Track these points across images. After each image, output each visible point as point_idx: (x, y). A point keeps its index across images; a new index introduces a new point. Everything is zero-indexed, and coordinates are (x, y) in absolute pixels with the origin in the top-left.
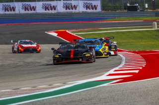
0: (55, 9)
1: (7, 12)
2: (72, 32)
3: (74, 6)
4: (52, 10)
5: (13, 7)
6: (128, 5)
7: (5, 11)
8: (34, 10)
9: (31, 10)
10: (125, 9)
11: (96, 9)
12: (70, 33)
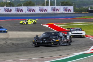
0: (46, 11)
2: (57, 25)
3: (58, 9)
4: (44, 11)
5: (22, 10)
6: (89, 9)
8: (34, 11)
9: (32, 11)
10: (87, 11)
11: (70, 11)
12: (56, 25)
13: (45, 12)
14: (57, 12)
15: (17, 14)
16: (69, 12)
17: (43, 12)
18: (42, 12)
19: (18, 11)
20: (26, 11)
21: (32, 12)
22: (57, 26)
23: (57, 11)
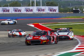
0: (32, 11)
1: (4, 13)
2: (42, 24)
3: (43, 9)
4: (30, 11)
5: (8, 10)
6: (74, 9)
7: (4, 12)
8: (20, 11)
11: (55, 11)
13: (31, 13)
14: (43, 12)
16: (54, 12)
17: (29, 13)
19: (4, 11)
20: (12, 11)
21: (18, 13)
23: (43, 11)
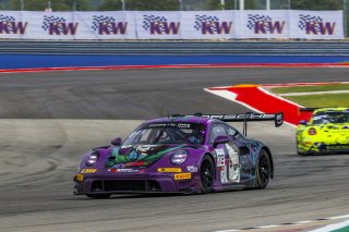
0: (227, 31)
2: (273, 91)
3: (277, 24)
5: (120, 24)
7: (101, 33)
8: (175, 32)
9: (167, 32)
11: (331, 32)
12: (267, 92)
14: (276, 36)
15: (100, 42)
16: (327, 37)
17: (215, 37)
18: (208, 37)
19: (103, 29)
20: (140, 29)
21: (163, 36)
22: (274, 95)
23: (276, 31)
